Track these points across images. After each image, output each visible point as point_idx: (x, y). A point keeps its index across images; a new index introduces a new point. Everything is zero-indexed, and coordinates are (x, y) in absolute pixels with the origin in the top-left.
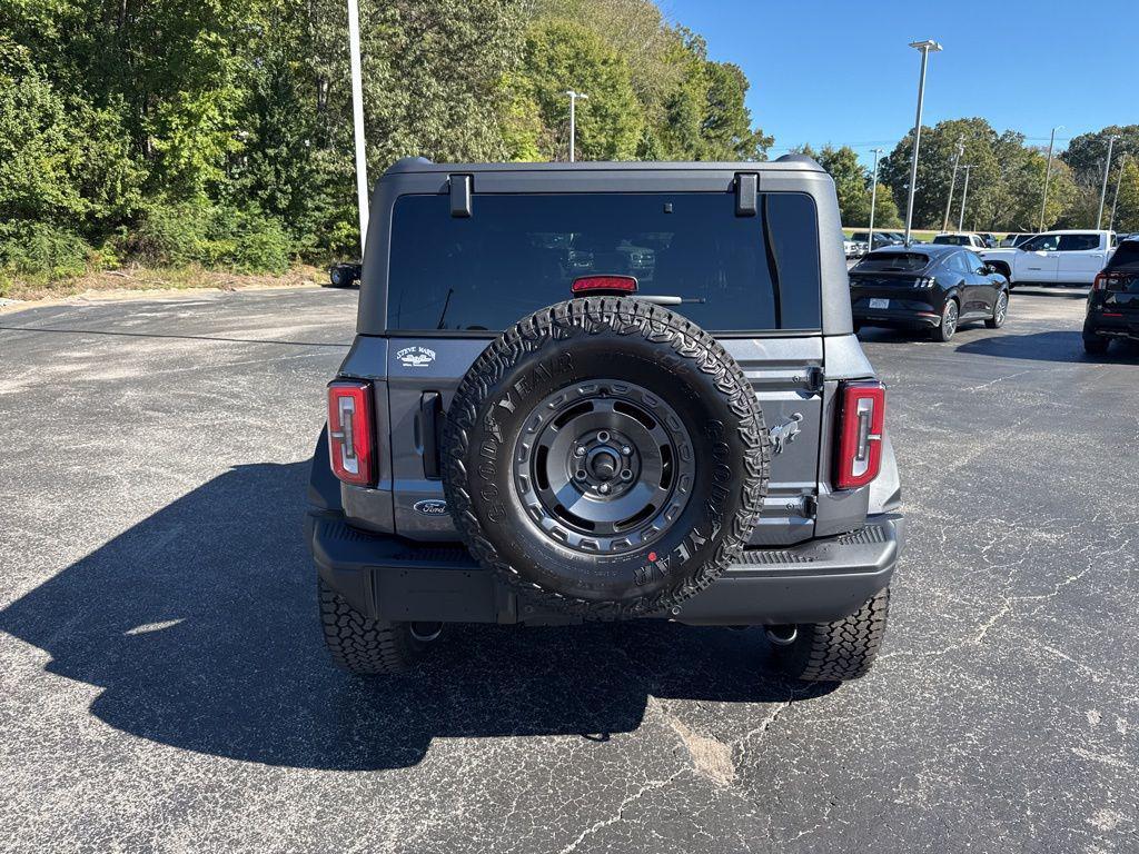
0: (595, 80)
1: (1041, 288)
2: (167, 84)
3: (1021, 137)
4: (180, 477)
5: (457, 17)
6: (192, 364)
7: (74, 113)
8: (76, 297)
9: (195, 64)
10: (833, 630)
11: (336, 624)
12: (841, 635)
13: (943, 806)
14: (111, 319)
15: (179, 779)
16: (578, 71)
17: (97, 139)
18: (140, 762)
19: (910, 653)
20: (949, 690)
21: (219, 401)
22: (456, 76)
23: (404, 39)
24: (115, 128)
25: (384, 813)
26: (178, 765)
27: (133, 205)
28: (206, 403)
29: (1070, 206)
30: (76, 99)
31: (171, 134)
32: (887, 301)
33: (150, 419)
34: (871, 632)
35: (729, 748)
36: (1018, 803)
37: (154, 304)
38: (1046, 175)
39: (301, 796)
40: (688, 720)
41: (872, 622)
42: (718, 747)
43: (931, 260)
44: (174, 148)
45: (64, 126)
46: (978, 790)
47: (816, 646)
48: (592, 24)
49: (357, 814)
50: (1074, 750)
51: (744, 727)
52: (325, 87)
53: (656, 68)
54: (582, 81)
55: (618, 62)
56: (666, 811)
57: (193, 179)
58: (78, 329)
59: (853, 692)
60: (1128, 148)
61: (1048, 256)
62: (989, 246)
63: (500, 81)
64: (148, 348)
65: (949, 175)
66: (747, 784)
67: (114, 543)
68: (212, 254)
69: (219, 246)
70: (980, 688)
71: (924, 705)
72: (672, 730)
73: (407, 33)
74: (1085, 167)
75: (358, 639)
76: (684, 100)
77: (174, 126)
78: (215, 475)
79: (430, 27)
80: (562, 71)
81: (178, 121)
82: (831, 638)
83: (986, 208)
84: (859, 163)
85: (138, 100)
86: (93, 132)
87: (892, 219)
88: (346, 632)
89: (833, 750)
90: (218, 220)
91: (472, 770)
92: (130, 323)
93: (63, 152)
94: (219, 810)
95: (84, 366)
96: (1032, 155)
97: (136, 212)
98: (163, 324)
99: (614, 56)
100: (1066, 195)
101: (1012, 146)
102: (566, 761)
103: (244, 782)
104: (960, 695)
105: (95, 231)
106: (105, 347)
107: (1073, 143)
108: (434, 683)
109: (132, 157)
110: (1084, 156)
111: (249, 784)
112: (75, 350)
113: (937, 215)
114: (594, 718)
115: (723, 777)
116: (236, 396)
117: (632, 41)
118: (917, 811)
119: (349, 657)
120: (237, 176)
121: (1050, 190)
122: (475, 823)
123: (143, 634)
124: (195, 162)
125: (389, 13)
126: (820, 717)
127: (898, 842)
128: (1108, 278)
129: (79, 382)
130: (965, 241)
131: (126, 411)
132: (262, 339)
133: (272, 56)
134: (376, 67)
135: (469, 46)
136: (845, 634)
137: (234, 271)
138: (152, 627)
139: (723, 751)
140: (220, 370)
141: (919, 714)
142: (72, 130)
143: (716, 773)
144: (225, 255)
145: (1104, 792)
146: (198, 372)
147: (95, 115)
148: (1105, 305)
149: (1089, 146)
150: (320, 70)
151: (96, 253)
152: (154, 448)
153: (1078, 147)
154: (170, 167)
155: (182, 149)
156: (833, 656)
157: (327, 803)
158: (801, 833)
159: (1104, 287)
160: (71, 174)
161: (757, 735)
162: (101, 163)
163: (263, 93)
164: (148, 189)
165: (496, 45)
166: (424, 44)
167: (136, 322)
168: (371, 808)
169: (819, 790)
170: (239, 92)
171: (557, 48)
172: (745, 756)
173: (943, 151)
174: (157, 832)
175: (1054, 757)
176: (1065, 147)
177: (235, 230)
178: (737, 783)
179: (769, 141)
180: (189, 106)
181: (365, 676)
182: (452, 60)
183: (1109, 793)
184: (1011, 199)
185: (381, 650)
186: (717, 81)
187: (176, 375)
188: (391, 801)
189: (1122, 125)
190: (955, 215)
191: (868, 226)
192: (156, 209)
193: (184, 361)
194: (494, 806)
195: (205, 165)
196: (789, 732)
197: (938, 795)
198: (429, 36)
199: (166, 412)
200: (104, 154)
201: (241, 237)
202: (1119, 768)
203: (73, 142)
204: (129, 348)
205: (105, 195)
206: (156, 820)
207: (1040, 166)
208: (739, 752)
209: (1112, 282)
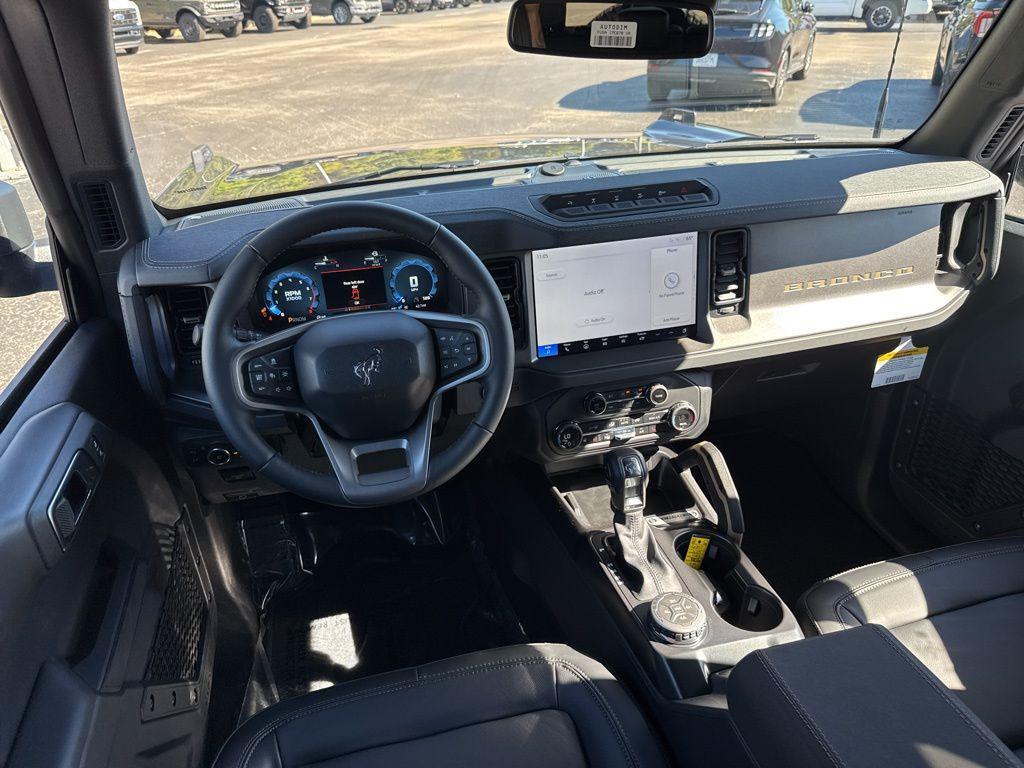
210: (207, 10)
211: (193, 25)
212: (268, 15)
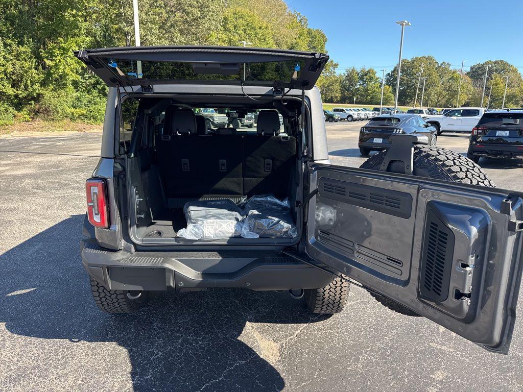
0: (256, 36)
1: (454, 133)
2: (53, 34)
3: (449, 65)
4: (44, 221)
5: (190, 5)
6: (59, 167)
7: (8, 48)
8: (8, 135)
9: (67, 26)
10: (325, 291)
11: (98, 291)
12: (329, 293)
13: (369, 370)
14: (24, 145)
15: (19, 364)
16: (248, 32)
17: (19, 60)
18: (3, 356)
19: (366, 300)
20: (381, 317)
21: (69, 185)
22: (191, 33)
23: (165, 15)
24: (28, 55)
25: (113, 378)
26: (20, 358)
27: (37, 91)
28: (63, 186)
29: (470, 96)
30: (9, 41)
31: (54, 58)
32: (381, 139)
33: (34, 193)
34: (342, 292)
35: (278, 345)
36: (401, 368)
37: (46, 138)
38: (459, 82)
39: (76, 371)
40: (262, 332)
41: (342, 287)
42: (273, 344)
43: (401, 121)
44: (56, 65)
45: (3, 54)
46: (385, 363)
47: (318, 298)
48: (255, 10)
49: (101, 379)
50: (431, 344)
51: (286, 335)
52: (130, 37)
53: (284, 31)
54: (250, 37)
55: (266, 28)
56: (244, 375)
57: (66, 80)
58: (7, 150)
59: (338, 318)
60: (496, 71)
61: (457, 119)
62: (432, 114)
63: (211, 36)
64: (39, 159)
65: (417, 81)
66: (283, 362)
67: (8, 253)
68: (75, 115)
69: (78, 111)
70: (394, 316)
71: (369, 324)
72: (254, 337)
73: (167, 13)
74: (477, 79)
75: (108, 298)
76: (297, 46)
77: (56, 54)
78: (61, 220)
79: (179, 10)
80: (241, 32)
81: (58, 52)
82: (325, 294)
83: (434, 98)
84: (377, 75)
85: (40, 42)
86: (17, 56)
87: (391, 101)
88: (102, 295)
89: (325, 346)
90: (78, 99)
91: (158, 357)
92: (33, 148)
93: (3, 66)
94: (36, 378)
95: (7, 168)
96: (454, 73)
97: (39, 95)
98: (49, 148)
99: (264, 25)
100: (469, 91)
101: (445, 69)
102: (202, 352)
103: (50, 365)
104: (385, 319)
105: (19, 104)
106: (19, 159)
107: (472, 68)
108: (147, 317)
109: (36, 69)
110: (476, 74)
111: (53, 366)
112: (4, 160)
113: (411, 99)
114: (219, 332)
115: (274, 358)
116: (77, 182)
117: (273, 18)
118: (356, 373)
119: (105, 306)
120: (87, 78)
121: (462, 89)
122: (155, 382)
123: (14, 296)
124: (66, 71)
125: (158, 3)
126: (321, 330)
127: (345, 387)
128: (478, 130)
129: (3, 176)
130: (421, 112)
131: (24, 190)
132: (95, 155)
133: (103, 22)
134: (152, 28)
135: (197, 20)
136: (330, 293)
137: (86, 123)
138: (19, 292)
139: (275, 346)
140: (72, 170)
141: (365, 329)
142: (7, 56)
143: (271, 357)
144: (81, 115)
145: (440, 363)
146: (61, 171)
147: (18, 48)
148: (477, 142)
149: (479, 69)
150: (126, 29)
151: (19, 114)
152: (34, 207)
153: (474, 70)
154: (54, 73)
155: (60, 65)
156: (326, 302)
157: (88, 374)
158: (303, 384)
159: (476, 134)
160: (7, 77)
161: (291, 339)
162: (21, 71)
163: (99, 40)
164: (43, 84)
165: (209, 19)
166: (176, 18)
167: (35, 147)
168: (108, 376)
169: (315, 364)
170: (88, 39)
171: (238, 21)
172: (285, 349)
173: (414, 71)
174: (4, 389)
175: (422, 347)
176: (469, 70)
177: (86, 103)
178: (279, 361)
179: (336, 65)
180: (63, 45)
181: (115, 315)
182: (189, 25)
183: (443, 363)
184: (444, 93)
185: (119, 303)
186: (312, 37)
187: (50, 172)
188: (117, 373)
189: (494, 60)
190: (419, 99)
191: (380, 105)
192: (48, 94)
193: (55, 166)
194: (166, 374)
195: (71, 73)
196: (306, 337)
197: (367, 365)
198: (178, 14)
199: (43, 190)
200: (23, 67)
201: (89, 107)
202: (449, 352)
203: (8, 61)
204: (30, 159)
205: (23, 86)
206: (5, 383)
207: (457, 78)
208: (282, 347)
209: (480, 131)
210: (215, 119)
211: (209, 124)
212: (238, 123)
